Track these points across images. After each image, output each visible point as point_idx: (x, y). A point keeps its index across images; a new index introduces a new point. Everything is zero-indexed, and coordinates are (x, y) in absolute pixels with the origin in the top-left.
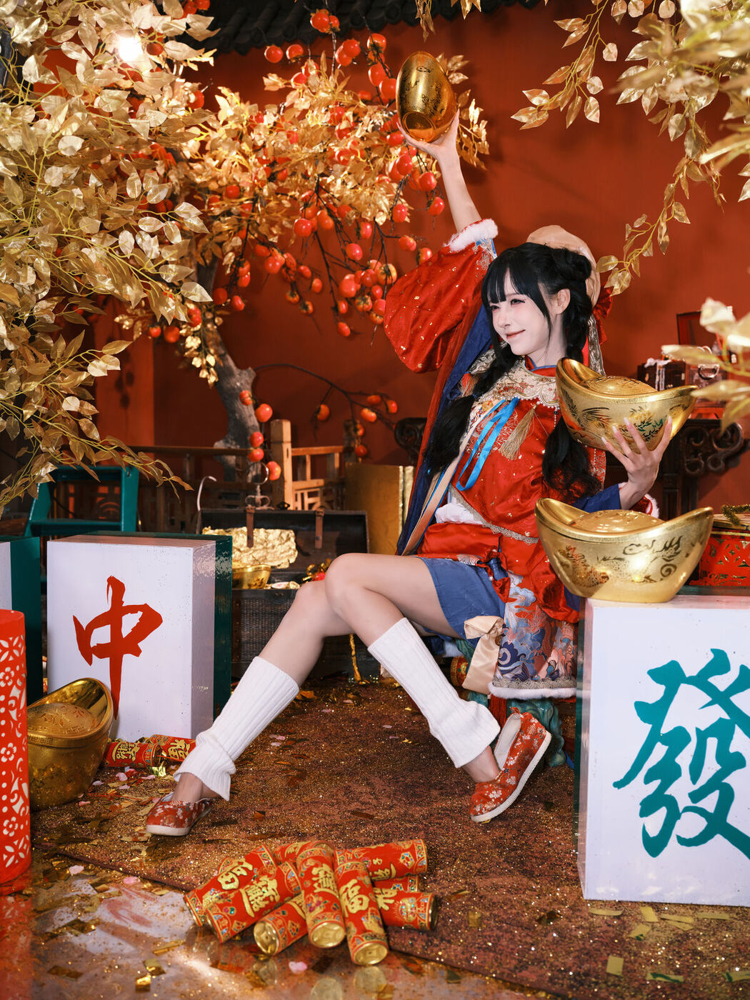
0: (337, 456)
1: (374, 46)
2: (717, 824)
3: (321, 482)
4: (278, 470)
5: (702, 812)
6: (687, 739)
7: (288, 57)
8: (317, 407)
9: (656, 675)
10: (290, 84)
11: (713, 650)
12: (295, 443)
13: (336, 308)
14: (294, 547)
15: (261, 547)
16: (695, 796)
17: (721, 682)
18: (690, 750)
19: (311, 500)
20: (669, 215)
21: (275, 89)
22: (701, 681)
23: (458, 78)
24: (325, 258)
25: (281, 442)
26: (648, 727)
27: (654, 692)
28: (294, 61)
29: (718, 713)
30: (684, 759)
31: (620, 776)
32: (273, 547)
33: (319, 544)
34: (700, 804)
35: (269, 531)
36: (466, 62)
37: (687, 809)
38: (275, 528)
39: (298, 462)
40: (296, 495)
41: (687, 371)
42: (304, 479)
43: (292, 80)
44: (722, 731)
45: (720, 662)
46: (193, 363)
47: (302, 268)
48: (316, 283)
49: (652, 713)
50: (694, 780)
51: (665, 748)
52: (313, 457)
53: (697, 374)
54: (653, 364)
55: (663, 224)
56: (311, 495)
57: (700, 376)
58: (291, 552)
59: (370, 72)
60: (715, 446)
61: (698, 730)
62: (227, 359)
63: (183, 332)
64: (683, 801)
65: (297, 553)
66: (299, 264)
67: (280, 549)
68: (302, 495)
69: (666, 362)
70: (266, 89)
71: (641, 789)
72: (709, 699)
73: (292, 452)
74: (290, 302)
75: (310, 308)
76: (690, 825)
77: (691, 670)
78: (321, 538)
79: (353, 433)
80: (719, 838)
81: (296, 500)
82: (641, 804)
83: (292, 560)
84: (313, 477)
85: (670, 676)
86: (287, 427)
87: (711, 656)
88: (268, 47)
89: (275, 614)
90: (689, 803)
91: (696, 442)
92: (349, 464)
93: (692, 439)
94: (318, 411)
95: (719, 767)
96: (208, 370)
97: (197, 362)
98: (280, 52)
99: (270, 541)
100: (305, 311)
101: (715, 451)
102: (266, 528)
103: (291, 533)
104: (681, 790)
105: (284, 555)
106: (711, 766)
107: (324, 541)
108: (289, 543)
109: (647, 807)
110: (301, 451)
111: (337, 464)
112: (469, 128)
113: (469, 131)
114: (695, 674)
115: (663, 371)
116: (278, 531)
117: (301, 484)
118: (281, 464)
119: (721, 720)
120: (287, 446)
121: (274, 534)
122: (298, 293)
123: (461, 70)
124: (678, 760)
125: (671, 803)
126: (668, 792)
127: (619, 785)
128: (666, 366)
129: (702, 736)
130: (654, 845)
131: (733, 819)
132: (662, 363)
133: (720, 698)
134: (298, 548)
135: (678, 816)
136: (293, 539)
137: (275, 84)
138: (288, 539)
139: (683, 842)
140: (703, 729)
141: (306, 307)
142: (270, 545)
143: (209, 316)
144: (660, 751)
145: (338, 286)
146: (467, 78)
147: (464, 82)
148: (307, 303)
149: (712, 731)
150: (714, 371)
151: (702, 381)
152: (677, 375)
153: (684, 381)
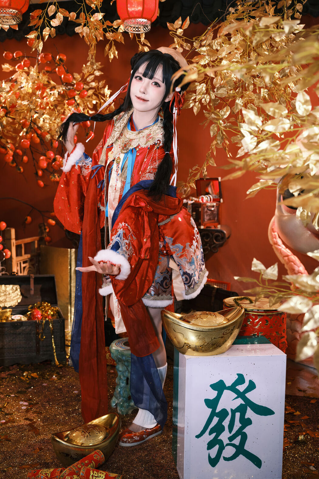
0: (36, 242)
1: (60, 60)
2: (240, 450)
3: (29, 256)
4: (9, 253)
5: (234, 445)
6: (227, 414)
7: (15, 57)
8: (26, 217)
9: (214, 387)
10: (15, 69)
11: (238, 374)
12: (17, 239)
13: (37, 173)
14: (20, 294)
15: (3, 294)
16: (231, 439)
17: (241, 388)
18: (228, 418)
19: (24, 265)
20: (207, 163)
21: (8, 71)
22: (233, 388)
23: (97, 73)
25: (10, 239)
26: (210, 410)
27: (213, 394)
28: (18, 59)
29: (240, 401)
30: (226, 423)
31: (198, 433)
32: (9, 294)
33: (32, 292)
34: (233, 442)
35: (7, 286)
36: (103, 66)
37: (227, 445)
38: (9, 284)
39: (18, 247)
40: (18, 264)
41: (202, 207)
42: (21, 255)
43: (16, 67)
44: (242, 409)
45: (241, 379)
47: (18, 151)
48: (25, 158)
49: (211, 404)
50: (230, 431)
51: (218, 419)
52: (25, 244)
53: (206, 208)
54: (186, 202)
55: (205, 168)
56: (24, 262)
57: (208, 209)
58: (19, 296)
59: (57, 69)
60: (215, 241)
61: (232, 410)
64: (226, 441)
65: (21, 297)
67: (13, 295)
68: (20, 263)
69: (192, 202)
70: (3, 70)
71: (208, 437)
72: (236, 396)
73: (16, 243)
74: (11, 167)
75: (22, 170)
76: (229, 451)
77: (228, 383)
78: (33, 289)
79: (44, 231)
80: (241, 456)
81: (18, 266)
82: (207, 444)
83: (19, 301)
84: (25, 253)
85: (219, 387)
86: (13, 231)
87: (237, 377)
88: (5, 52)
89: (15, 334)
90: (228, 442)
91: (206, 239)
92: (42, 246)
93: (204, 238)
94: (27, 219)
95: (240, 425)
98: (11, 55)
99: (7, 291)
100: (19, 171)
101: (214, 243)
102: (5, 284)
103: (18, 287)
104: (225, 437)
105: (15, 298)
106: (237, 425)
107: (35, 290)
108: (17, 292)
109: (210, 445)
110: (20, 242)
111: (36, 246)
112: (105, 98)
113: (104, 99)
114: (230, 385)
115: (191, 206)
116: (11, 286)
117: (20, 258)
118: (10, 250)
119: (241, 404)
120: (13, 242)
121: (9, 287)
122: (16, 163)
123: (99, 70)
124: (223, 424)
125: (221, 442)
126: (219, 438)
127: (198, 437)
128: (192, 204)
129: (234, 412)
130: (213, 462)
131: (247, 447)
132: (190, 202)
133: (241, 395)
134: (22, 294)
135: (224, 448)
136: (19, 290)
137: (8, 69)
138: (17, 290)
139: (225, 459)
140: (234, 409)
141: (20, 170)
142: (7, 293)
144: (216, 420)
145: (38, 163)
146: (103, 73)
147: (101, 75)
148: (20, 167)
149: (237, 410)
150: (213, 206)
151: (208, 211)
152: (197, 209)
153: (200, 212)
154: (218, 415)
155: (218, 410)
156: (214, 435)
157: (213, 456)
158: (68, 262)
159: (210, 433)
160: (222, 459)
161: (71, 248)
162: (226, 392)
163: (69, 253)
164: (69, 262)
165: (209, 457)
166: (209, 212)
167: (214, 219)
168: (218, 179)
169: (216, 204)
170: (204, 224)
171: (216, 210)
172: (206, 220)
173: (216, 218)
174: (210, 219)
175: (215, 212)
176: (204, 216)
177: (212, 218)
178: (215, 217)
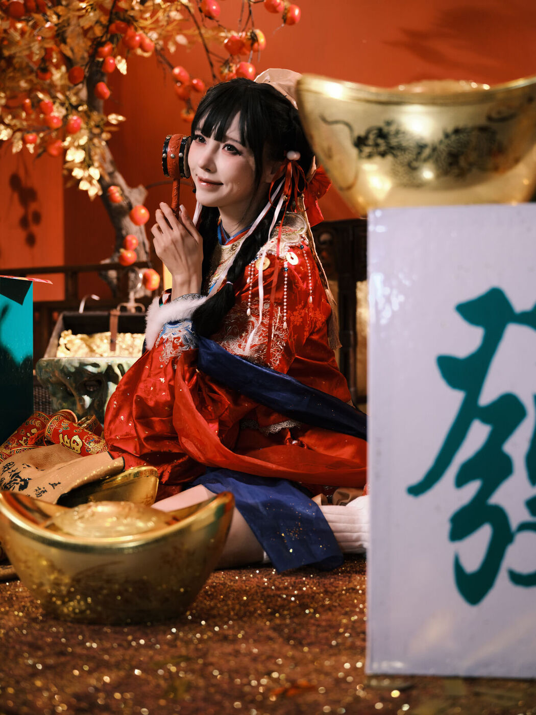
6: (521, 413)
9: (469, 311)
18: (525, 430)
24: (209, 58)
26: (459, 396)
27: (467, 340)
30: (517, 446)
31: (418, 476)
35: (135, 335)
37: (524, 527)
46: (74, 174)
47: (195, 82)
49: (464, 373)
51: (486, 429)
61: (535, 398)
62: (116, 177)
63: (66, 143)
64: (518, 514)
66: (192, 78)
71: (452, 496)
76: (529, 552)
77: (523, 302)
82: (451, 519)
85: (490, 312)
90: (527, 517)
96: (90, 182)
97: (78, 173)
109: (462, 526)
114: (529, 307)
124: (507, 447)
125: (498, 518)
126: (493, 501)
127: (417, 490)
130: (474, 586)
135: (510, 538)
139: (518, 579)
143: (96, 131)
144: (479, 434)
154: (488, 414)
155: (487, 396)
156: (473, 488)
157: (472, 563)
159: (461, 480)
160: (502, 580)
162: (514, 333)
165: (458, 568)
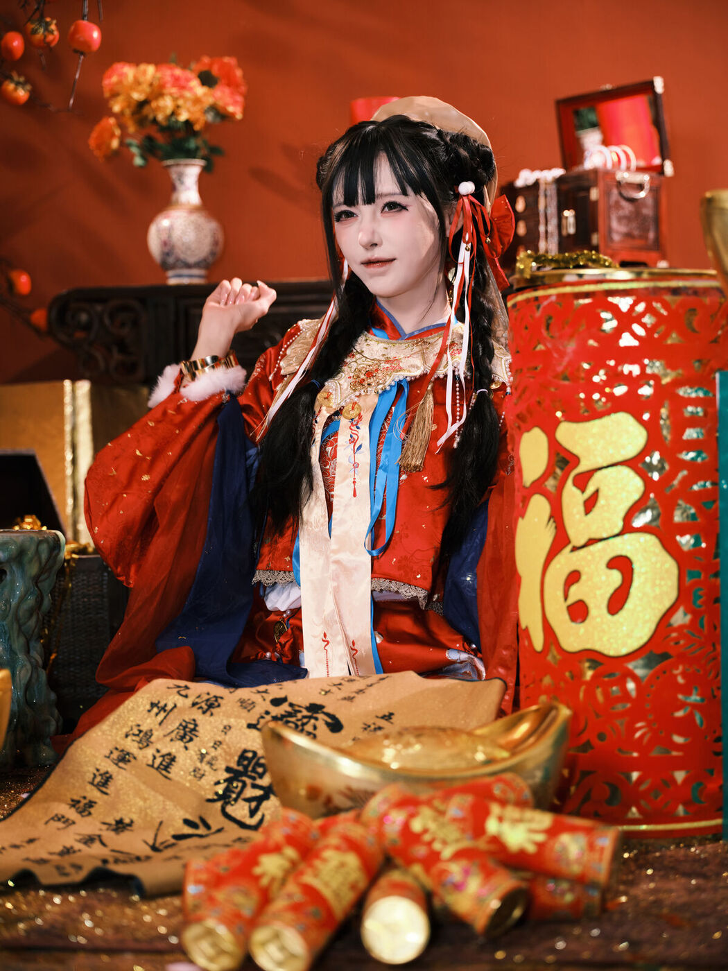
53: (615, 192)
54: (531, 180)
57: (621, 194)
115: (552, 191)
128: (557, 181)
132: (546, 177)
150: (640, 187)
151: (624, 203)
152: (582, 194)
153: (596, 203)
158: (62, 432)
161: (74, 379)
163: (67, 399)
164: (68, 438)
166: (627, 208)
167: (644, 237)
168: (650, 85)
169: (652, 178)
170: (609, 251)
171: (650, 202)
172: (616, 237)
173: (651, 235)
174: (628, 235)
175: (648, 211)
176: (609, 218)
177: (636, 233)
178: (647, 231)
